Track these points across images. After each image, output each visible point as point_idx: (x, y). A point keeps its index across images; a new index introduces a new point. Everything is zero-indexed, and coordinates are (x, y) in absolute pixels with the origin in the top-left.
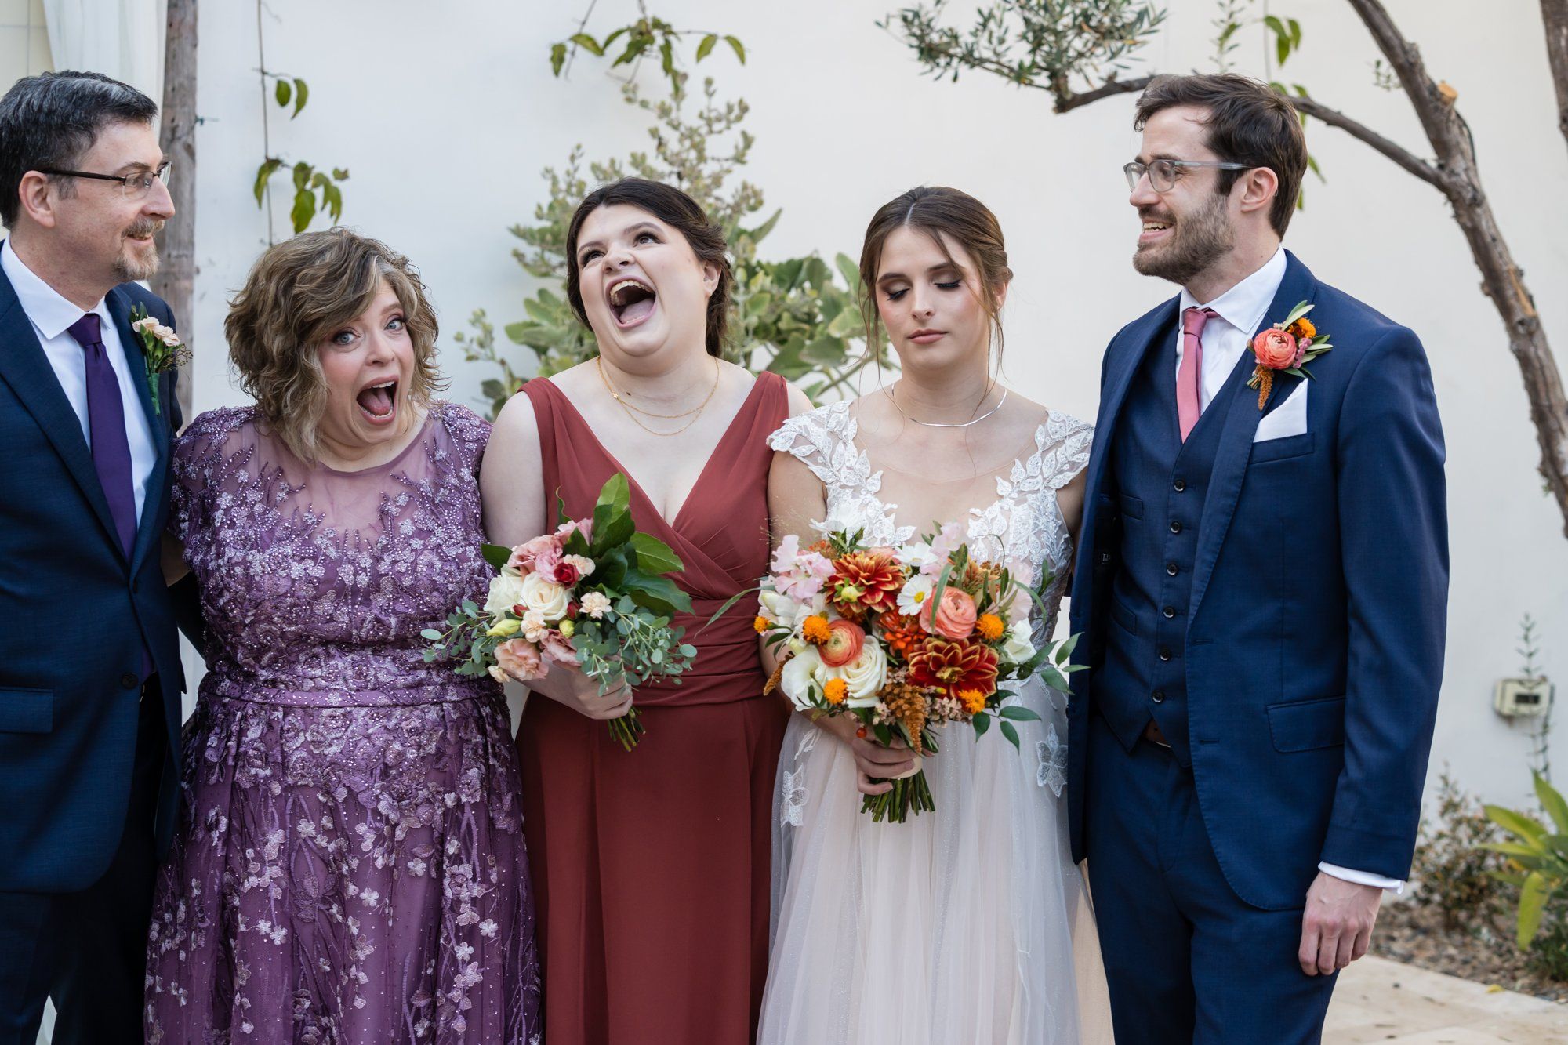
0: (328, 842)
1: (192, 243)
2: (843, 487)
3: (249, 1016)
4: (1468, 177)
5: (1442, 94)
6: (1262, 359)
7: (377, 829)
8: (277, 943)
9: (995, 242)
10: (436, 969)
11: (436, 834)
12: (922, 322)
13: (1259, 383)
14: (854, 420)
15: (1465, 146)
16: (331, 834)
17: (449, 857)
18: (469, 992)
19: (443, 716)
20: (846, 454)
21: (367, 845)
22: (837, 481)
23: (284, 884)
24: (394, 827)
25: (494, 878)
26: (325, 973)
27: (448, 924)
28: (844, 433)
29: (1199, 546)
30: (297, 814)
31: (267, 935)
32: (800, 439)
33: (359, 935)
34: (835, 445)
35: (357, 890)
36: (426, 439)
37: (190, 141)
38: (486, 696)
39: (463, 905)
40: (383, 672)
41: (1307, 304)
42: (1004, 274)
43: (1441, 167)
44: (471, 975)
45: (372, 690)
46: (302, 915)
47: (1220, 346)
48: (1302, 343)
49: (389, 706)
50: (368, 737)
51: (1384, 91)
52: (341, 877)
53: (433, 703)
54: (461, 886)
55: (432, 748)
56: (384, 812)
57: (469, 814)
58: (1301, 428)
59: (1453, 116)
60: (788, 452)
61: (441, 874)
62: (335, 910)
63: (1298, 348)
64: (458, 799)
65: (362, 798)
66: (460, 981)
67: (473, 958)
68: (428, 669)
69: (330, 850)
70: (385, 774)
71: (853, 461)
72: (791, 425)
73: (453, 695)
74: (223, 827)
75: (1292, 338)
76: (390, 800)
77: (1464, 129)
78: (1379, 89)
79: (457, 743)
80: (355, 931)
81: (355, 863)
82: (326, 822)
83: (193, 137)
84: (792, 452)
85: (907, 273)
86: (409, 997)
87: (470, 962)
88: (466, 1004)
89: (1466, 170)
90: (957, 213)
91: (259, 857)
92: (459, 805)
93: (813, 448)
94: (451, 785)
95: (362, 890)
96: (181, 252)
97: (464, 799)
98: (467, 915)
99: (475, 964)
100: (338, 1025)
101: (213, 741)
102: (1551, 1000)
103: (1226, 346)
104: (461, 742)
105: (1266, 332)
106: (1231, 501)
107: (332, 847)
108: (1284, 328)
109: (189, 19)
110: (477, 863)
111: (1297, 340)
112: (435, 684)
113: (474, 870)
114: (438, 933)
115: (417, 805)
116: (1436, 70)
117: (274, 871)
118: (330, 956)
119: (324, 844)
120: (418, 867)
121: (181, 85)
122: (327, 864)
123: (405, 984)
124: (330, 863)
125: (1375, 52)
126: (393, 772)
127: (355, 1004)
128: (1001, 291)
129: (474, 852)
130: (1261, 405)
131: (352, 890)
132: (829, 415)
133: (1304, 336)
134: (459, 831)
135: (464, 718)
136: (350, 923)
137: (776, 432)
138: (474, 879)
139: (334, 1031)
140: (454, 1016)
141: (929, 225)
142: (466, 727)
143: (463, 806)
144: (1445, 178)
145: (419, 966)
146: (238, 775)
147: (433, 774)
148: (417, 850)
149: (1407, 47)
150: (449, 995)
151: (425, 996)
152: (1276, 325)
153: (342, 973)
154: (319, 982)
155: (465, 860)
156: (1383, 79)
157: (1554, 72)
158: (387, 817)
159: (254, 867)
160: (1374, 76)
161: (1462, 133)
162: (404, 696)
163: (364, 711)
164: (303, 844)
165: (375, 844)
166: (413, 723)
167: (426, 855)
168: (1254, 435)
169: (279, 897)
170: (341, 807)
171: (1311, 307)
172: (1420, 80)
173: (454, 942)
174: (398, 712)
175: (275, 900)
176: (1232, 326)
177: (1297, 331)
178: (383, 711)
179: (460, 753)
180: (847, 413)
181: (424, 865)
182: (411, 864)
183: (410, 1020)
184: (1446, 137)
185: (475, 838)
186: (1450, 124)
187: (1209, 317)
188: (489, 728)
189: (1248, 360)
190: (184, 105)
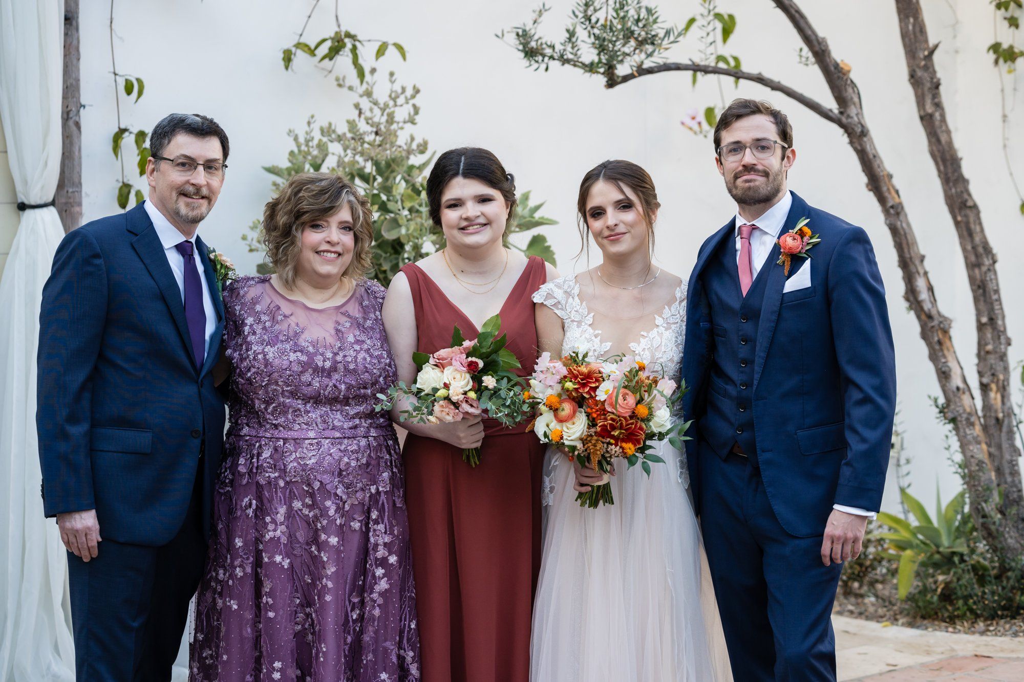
0: (309, 512)
1: (80, 184)
2: (573, 321)
3: (272, 608)
4: (859, 119)
5: (842, 68)
6: (784, 249)
7: (336, 504)
8: (286, 567)
9: (650, 187)
10: (364, 581)
11: (366, 508)
12: (612, 230)
13: (784, 262)
14: (578, 285)
15: (856, 100)
16: (311, 507)
17: (372, 521)
18: (381, 594)
19: (369, 444)
20: (574, 303)
21: (332, 512)
22: (570, 318)
23: (287, 535)
24: (344, 503)
25: (396, 532)
26: (308, 584)
27: (371, 556)
28: (573, 292)
29: (757, 349)
30: (292, 497)
31: (280, 563)
32: (549, 296)
33: (327, 561)
34: (568, 299)
35: (326, 537)
36: (357, 295)
37: (77, 119)
38: (390, 435)
39: (379, 547)
40: (336, 420)
41: (805, 219)
42: (655, 204)
43: (841, 113)
44: (383, 585)
45: (331, 429)
46: (295, 552)
47: (760, 244)
48: (805, 239)
49: (341, 438)
50: (331, 455)
51: (805, 67)
52: (317, 530)
53: (364, 437)
54: (378, 536)
55: (364, 461)
56: (340, 495)
57: (383, 497)
58: (807, 283)
59: (849, 82)
60: (542, 303)
61: (368, 529)
62: (313, 549)
63: (803, 242)
64: (377, 489)
65: (328, 487)
66: (377, 588)
67: (384, 575)
68: (360, 418)
69: (311, 516)
70: (340, 474)
71: (578, 307)
72: (544, 288)
73: (373, 433)
74: (254, 506)
75: (799, 237)
76: (343, 488)
77: (855, 89)
78: (802, 65)
79: (376, 458)
80: (325, 559)
81: (325, 522)
82: (308, 501)
83: (80, 117)
84: (545, 303)
85: (602, 205)
86: (349, 596)
87: (382, 578)
88: (380, 601)
89: (857, 115)
90: (628, 172)
91: (274, 521)
92: (378, 492)
93: (556, 301)
94: (374, 482)
95: (329, 537)
96: (74, 190)
97: (381, 489)
98: (381, 552)
99: (386, 579)
100: (316, 612)
101: (242, 461)
102: (923, 630)
103: (764, 243)
104: (379, 458)
105: (785, 235)
106: (773, 324)
107: (311, 514)
108: (795, 232)
109: (75, 41)
110: (387, 524)
111: (802, 238)
112: (364, 427)
113: (386, 528)
114: (366, 562)
115: (356, 491)
116: (838, 53)
117: (283, 528)
118: (311, 574)
119: (307, 513)
120: (356, 525)
121: (72, 85)
122: (309, 524)
123: (347, 589)
124: (310, 524)
125: (799, 42)
126: (344, 473)
127: (326, 599)
128: (654, 213)
129: (386, 518)
130: (786, 273)
131: (323, 537)
132: (564, 282)
133: (805, 236)
134: (378, 506)
135: (379, 445)
136: (322, 555)
137: (536, 293)
138: (385, 533)
139: (314, 615)
140: (374, 607)
141: (613, 179)
142: (381, 450)
143: (380, 492)
144: (844, 120)
145: (355, 580)
146: (258, 478)
147: (365, 474)
148: (356, 516)
149: (820, 40)
150: (371, 596)
151: (357, 596)
152: (790, 231)
153: (318, 583)
154: (305, 589)
155: (381, 522)
156: (804, 59)
157: (905, 46)
158: (341, 497)
159: (271, 527)
160: (798, 59)
161: (854, 91)
162: (349, 433)
163: (327, 441)
164: (295, 513)
165: (336, 511)
166: (354, 448)
167: (361, 519)
168: (783, 289)
169: (285, 542)
170: (316, 493)
171: (809, 220)
172: (828, 60)
173: (374, 566)
174: (346, 441)
175: (284, 543)
176: (766, 233)
177: (801, 233)
178: (338, 441)
179: (379, 464)
180: (574, 281)
181: (359, 524)
182: (352, 524)
183: (349, 610)
184: (845, 95)
185: (386, 510)
186: (847, 86)
187: (753, 229)
188: (393, 452)
189: (776, 250)
190: (73, 97)
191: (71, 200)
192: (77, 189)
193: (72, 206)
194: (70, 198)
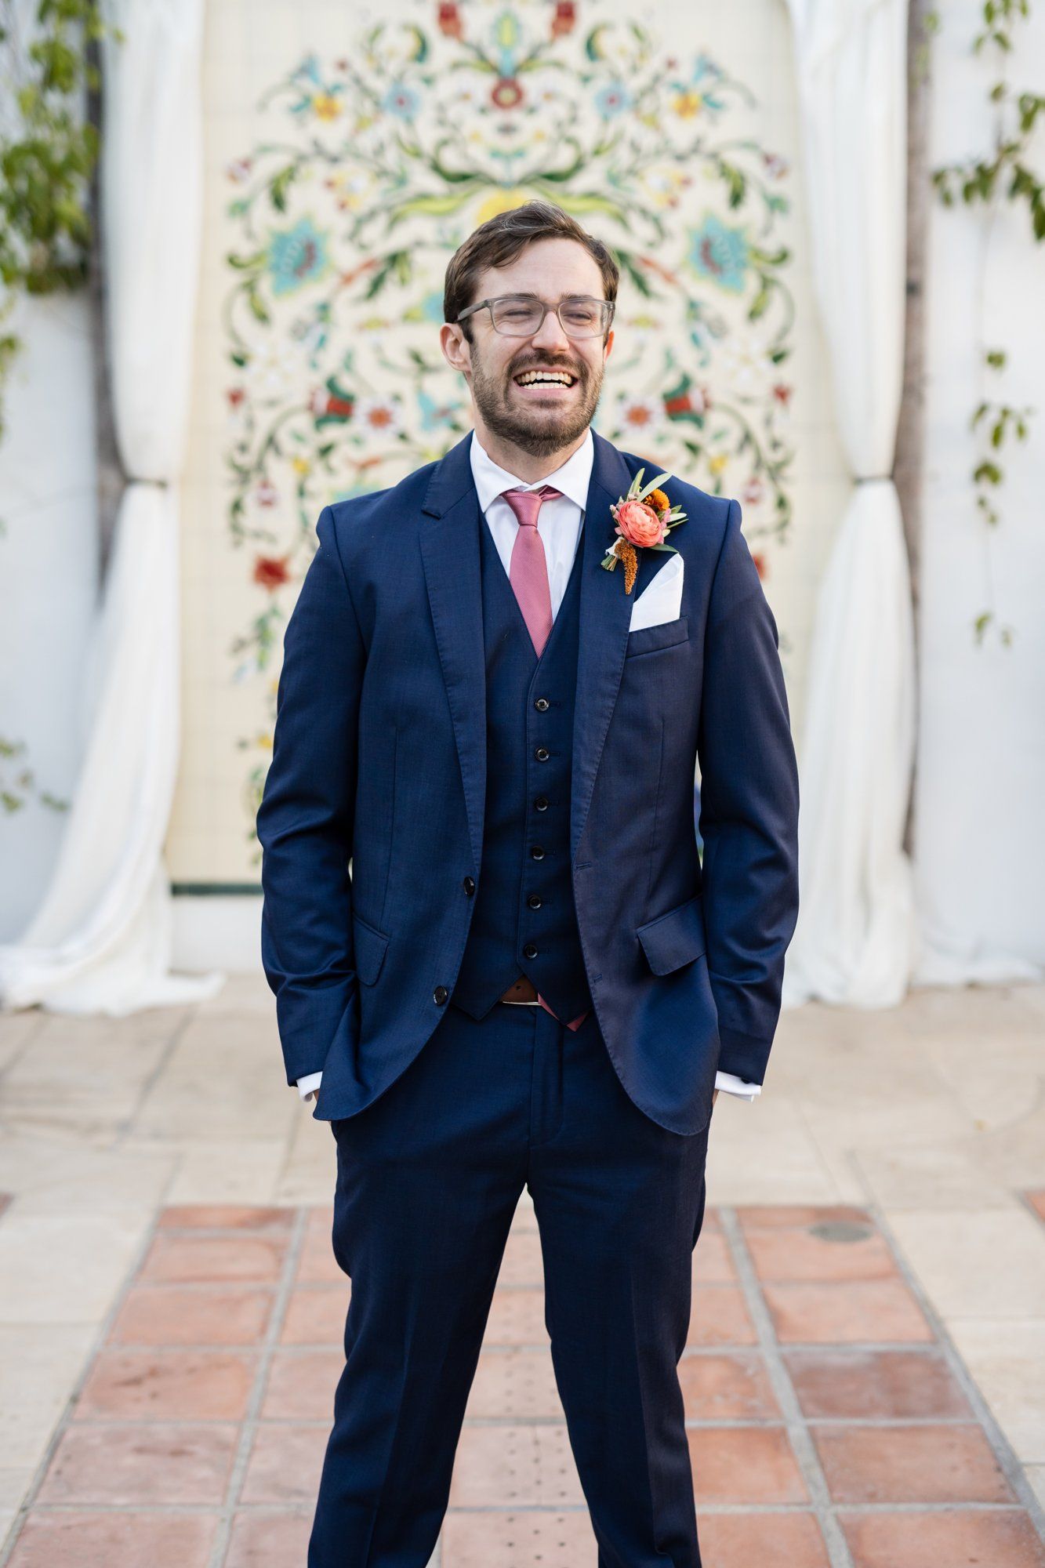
1: (920, 459)
37: (920, 392)
83: (922, 390)
109: (921, 315)
194: (909, 474)
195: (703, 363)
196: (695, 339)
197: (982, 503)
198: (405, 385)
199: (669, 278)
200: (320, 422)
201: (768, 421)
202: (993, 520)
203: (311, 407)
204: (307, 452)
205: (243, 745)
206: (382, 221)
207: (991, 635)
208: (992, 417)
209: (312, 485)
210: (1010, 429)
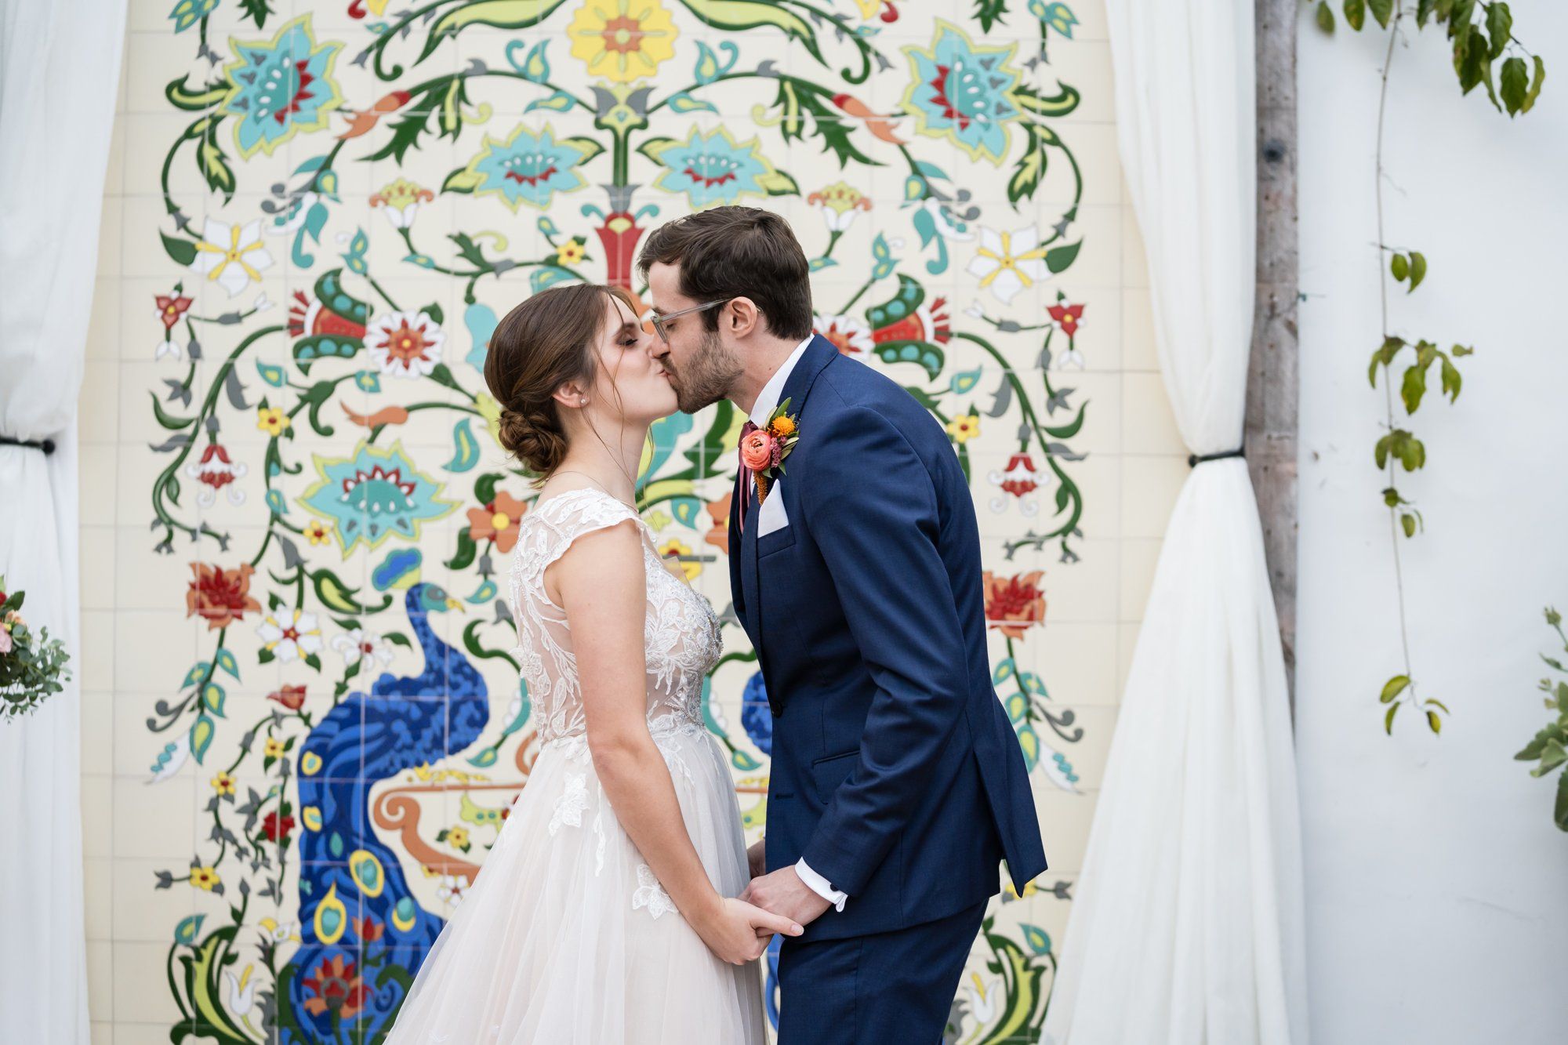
1: (1295, 424)
37: (1291, 317)
83: (1296, 314)
96: (1283, 434)
109: (1288, 191)
121: (1281, 260)
190: (1283, 280)
191: (1277, 452)
192: (1288, 434)
193: (1278, 462)
194: (1274, 447)
195: (937, 267)
196: (925, 228)
197: (1391, 496)
198: (449, 293)
199: (882, 131)
200: (308, 349)
201: (1044, 360)
202: (1408, 525)
203: (295, 327)
204: (284, 399)
205: (166, 880)
206: (420, 30)
207: (1410, 715)
208: (1406, 357)
209: (289, 453)
210: (1433, 376)
